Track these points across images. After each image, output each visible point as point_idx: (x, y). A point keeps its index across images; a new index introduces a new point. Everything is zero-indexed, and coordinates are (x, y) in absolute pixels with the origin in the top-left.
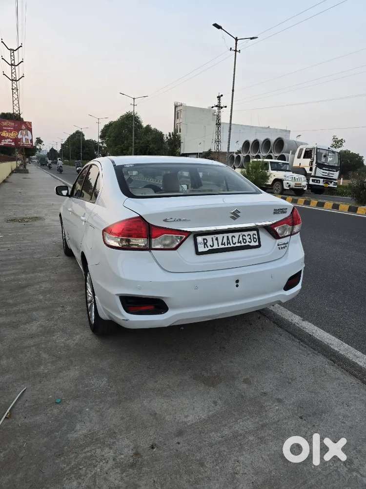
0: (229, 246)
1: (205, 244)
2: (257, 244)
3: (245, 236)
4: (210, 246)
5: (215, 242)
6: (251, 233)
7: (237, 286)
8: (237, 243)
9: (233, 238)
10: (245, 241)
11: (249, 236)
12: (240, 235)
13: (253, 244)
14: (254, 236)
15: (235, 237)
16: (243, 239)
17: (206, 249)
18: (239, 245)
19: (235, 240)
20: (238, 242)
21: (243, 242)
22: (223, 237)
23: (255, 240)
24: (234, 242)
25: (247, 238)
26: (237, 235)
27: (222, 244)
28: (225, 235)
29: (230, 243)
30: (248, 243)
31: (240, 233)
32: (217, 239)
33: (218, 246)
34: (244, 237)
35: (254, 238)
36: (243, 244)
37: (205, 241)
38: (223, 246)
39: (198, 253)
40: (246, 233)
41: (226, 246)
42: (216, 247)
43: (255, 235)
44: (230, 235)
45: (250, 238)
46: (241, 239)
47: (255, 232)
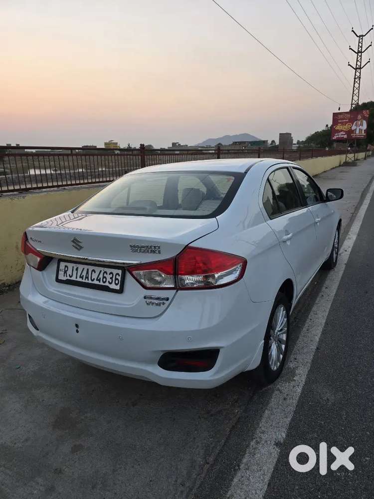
0: (87, 281)
1: (65, 272)
2: (118, 287)
3: (107, 274)
4: (69, 275)
5: (75, 272)
6: (115, 271)
7: (77, 331)
8: (95, 280)
9: (93, 272)
10: (104, 280)
11: (111, 276)
12: (101, 271)
13: (113, 286)
14: (117, 277)
15: (95, 272)
16: (104, 277)
17: (65, 278)
18: (97, 283)
19: (95, 276)
20: (97, 280)
21: (103, 281)
22: (84, 269)
23: (117, 282)
24: (92, 279)
25: (108, 277)
26: (98, 269)
27: (80, 277)
28: (86, 267)
29: (88, 278)
30: (107, 284)
31: (102, 269)
32: (77, 269)
33: (76, 278)
34: (105, 275)
35: (116, 279)
36: (101, 283)
37: (66, 269)
38: (80, 280)
39: (58, 280)
40: (109, 270)
41: (84, 281)
42: (73, 278)
43: (119, 276)
44: (91, 268)
45: (111, 278)
46: (101, 276)
47: (120, 272)
